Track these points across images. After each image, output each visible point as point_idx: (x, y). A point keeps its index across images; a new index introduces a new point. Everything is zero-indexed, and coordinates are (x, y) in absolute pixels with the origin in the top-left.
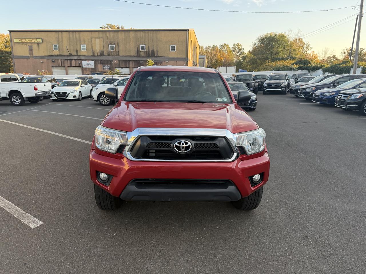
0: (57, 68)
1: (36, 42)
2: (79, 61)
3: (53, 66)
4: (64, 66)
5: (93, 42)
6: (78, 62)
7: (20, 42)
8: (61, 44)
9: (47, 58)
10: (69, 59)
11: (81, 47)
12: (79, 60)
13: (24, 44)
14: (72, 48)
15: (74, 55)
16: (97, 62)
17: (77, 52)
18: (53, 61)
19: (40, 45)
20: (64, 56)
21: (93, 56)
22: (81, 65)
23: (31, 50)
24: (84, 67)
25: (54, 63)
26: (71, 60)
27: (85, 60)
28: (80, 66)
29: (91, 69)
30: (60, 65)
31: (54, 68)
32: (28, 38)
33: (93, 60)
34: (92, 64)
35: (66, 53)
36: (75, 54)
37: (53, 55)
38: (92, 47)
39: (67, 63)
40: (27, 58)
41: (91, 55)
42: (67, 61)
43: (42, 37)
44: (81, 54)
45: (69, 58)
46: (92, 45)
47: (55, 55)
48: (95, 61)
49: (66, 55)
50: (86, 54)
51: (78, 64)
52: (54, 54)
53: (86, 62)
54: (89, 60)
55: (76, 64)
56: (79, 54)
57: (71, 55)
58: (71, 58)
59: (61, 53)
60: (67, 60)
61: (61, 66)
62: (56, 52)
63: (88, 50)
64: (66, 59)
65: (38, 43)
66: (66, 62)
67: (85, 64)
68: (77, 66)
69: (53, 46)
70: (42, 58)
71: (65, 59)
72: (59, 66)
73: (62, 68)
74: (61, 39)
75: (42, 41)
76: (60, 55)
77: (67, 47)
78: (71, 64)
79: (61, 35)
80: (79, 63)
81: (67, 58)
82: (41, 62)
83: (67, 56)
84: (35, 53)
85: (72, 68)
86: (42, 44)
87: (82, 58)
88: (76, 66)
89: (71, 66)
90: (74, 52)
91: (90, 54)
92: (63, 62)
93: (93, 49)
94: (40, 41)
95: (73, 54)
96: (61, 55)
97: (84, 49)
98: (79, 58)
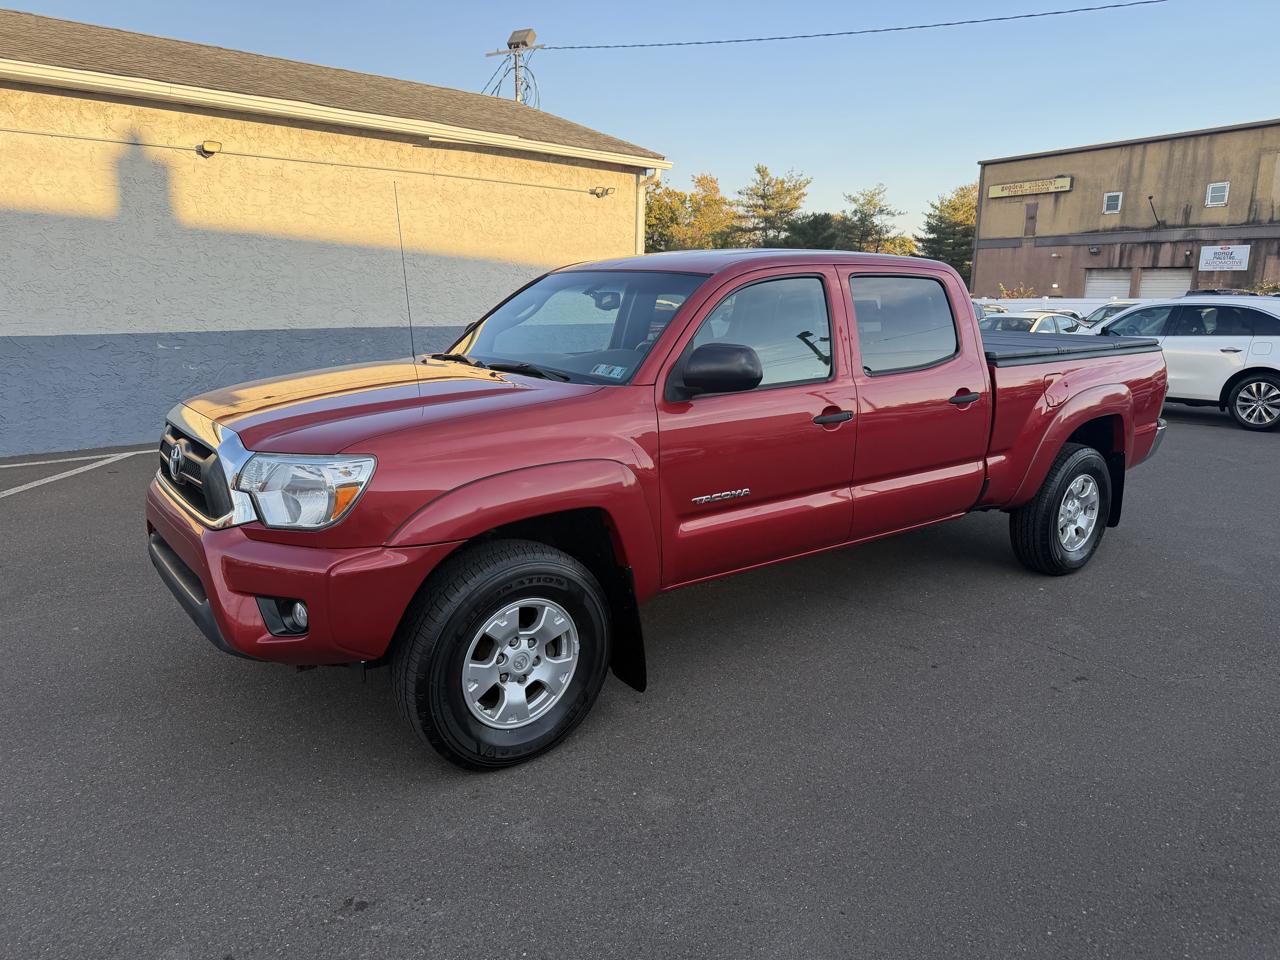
0: (1105, 273)
1: (1052, 189)
2: (1190, 245)
3: (1089, 270)
4: (1129, 269)
5: (1263, 168)
6: (1184, 251)
7: (1005, 194)
8: (1133, 187)
9: (1074, 241)
10: (1151, 243)
11: (1209, 190)
12: (1191, 241)
13: (1016, 199)
14: (1171, 198)
15: (1174, 227)
16: (1263, 251)
17: (1187, 213)
18: (1095, 250)
19: (1062, 198)
20: (1137, 229)
21: (1254, 223)
22: (1193, 260)
23: (1032, 218)
24: (1202, 267)
25: (1095, 258)
26: (1157, 245)
27: (1214, 242)
28: (1189, 265)
29: (1229, 277)
30: (1116, 265)
31: (1095, 274)
32: (1030, 178)
33: (1245, 241)
34: (1240, 257)
35: (1145, 220)
36: (1179, 220)
37: (1097, 231)
38: (1254, 187)
39: (1142, 257)
40: (1014, 243)
41: (1245, 220)
42: (1141, 249)
43: (1073, 172)
44: (1205, 219)
45: (1153, 237)
46: (1255, 180)
47: (1106, 231)
48: (1256, 244)
49: (1146, 226)
50: (1223, 217)
51: (1184, 258)
52: (1101, 227)
53: (1217, 248)
54: (1229, 241)
55: (1173, 258)
56: (1193, 220)
57: (1161, 225)
58: (1163, 236)
59: (1128, 223)
60: (1145, 244)
61: (1120, 268)
62: (1111, 219)
63: (1232, 204)
64: (1138, 241)
65: (1058, 194)
66: (1139, 252)
67: (1209, 258)
68: (1177, 265)
69: (1105, 198)
70: (1060, 241)
71: (1138, 243)
72: (1110, 269)
73: (1122, 274)
74: (1135, 172)
75: (1071, 186)
76: (1123, 229)
77: (1150, 198)
78: (1156, 258)
79: (1139, 159)
80: (1188, 253)
81: (1143, 237)
82: (1054, 255)
83: (1149, 230)
84: (1043, 228)
85: (1156, 274)
86: (1070, 195)
87: (1204, 234)
88: (1172, 268)
89: (1154, 267)
90: (1176, 214)
91: (1242, 217)
92: (1126, 254)
93: (1258, 196)
94: (1065, 184)
95: (1170, 222)
96: (1127, 229)
97: (1217, 201)
98: (1191, 237)
